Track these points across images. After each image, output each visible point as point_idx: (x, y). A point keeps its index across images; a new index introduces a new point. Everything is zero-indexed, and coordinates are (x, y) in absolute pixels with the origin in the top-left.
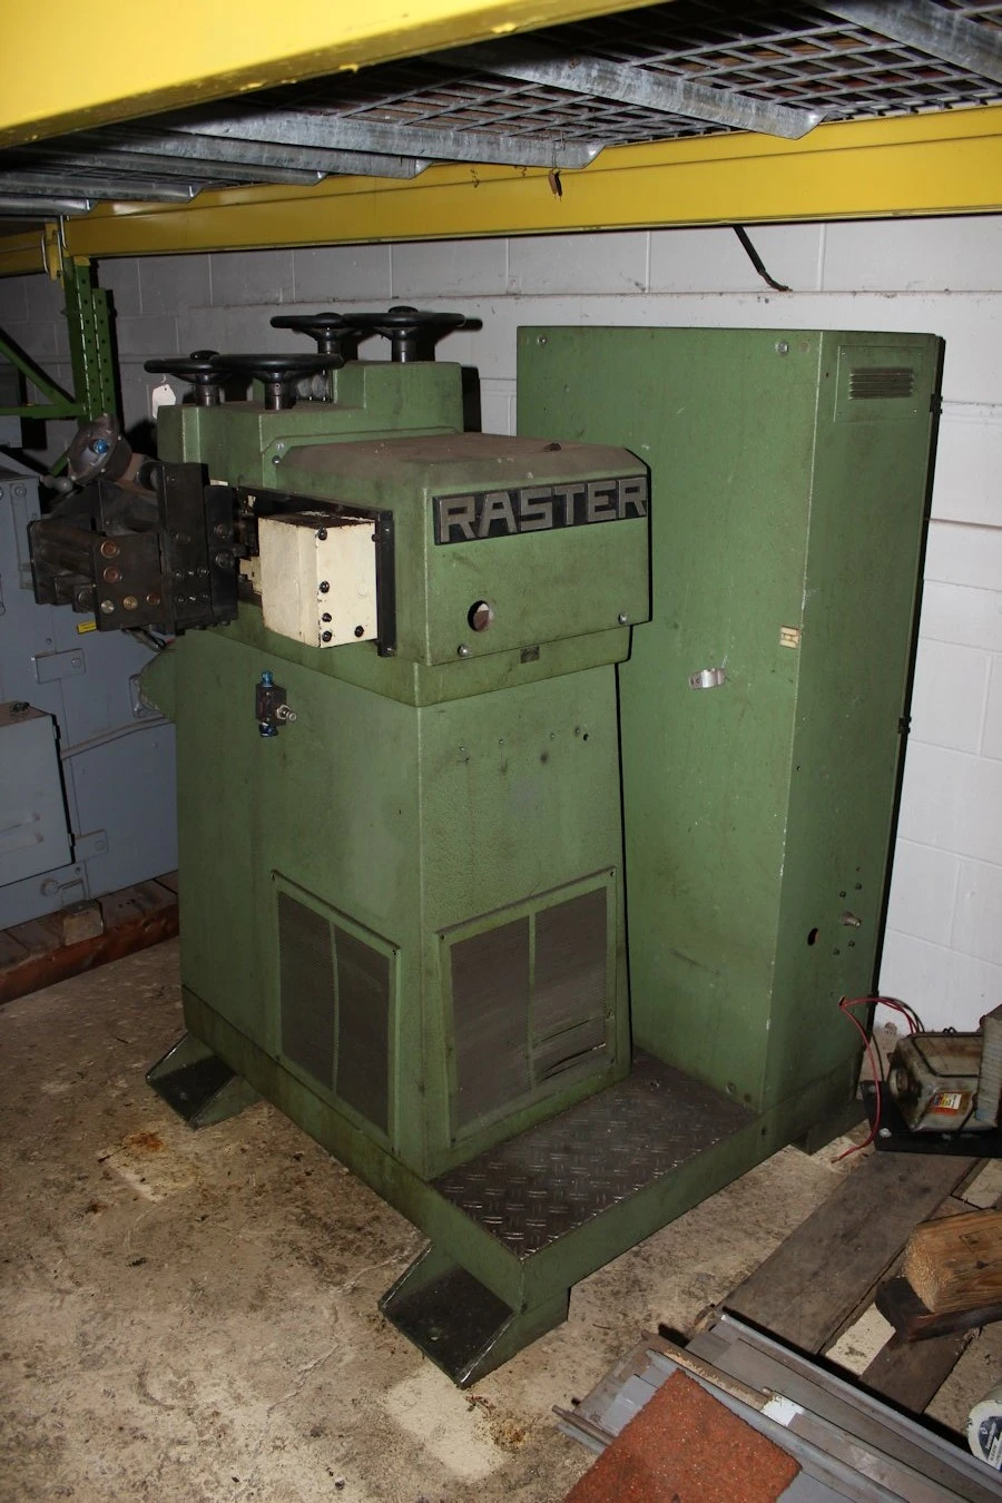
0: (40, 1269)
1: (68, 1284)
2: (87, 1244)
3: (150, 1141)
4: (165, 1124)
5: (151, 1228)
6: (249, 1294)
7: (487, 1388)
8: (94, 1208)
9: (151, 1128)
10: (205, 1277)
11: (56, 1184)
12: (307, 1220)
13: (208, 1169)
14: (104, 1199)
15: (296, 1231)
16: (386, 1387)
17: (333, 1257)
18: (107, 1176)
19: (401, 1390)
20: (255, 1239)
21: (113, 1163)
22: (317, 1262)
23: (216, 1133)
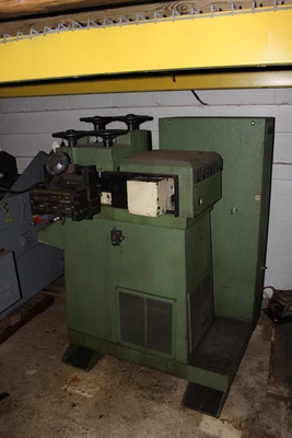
0: (71, 429)
1: (84, 431)
2: (81, 417)
3: (76, 379)
4: (76, 373)
5: (97, 405)
6: (141, 414)
7: (223, 416)
8: (74, 405)
9: (73, 376)
10: (124, 413)
11: (56, 402)
12: (141, 388)
13: (100, 382)
14: (76, 402)
15: (140, 392)
16: (198, 425)
17: (156, 395)
18: (71, 394)
19: (202, 424)
20: (131, 397)
21: (69, 389)
22: (153, 398)
23: (94, 370)
